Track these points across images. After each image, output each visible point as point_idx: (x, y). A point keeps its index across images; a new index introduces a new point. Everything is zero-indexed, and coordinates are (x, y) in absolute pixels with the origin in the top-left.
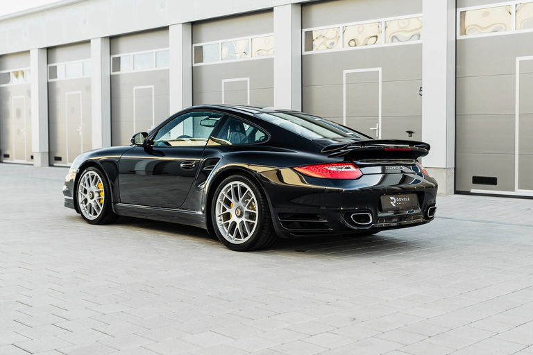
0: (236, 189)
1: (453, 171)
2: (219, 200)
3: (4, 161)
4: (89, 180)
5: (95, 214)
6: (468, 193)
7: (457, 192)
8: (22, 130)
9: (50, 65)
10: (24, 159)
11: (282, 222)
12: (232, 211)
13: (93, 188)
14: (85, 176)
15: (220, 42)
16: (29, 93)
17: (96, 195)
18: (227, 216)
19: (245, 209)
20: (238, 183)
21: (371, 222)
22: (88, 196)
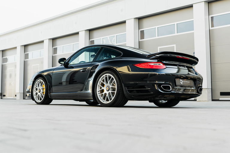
0: (106, 78)
1: (211, 90)
2: (98, 84)
3: (3, 98)
4: (38, 84)
5: (41, 99)
6: (218, 100)
7: (213, 100)
8: (12, 83)
9: (25, 53)
10: (12, 97)
11: (128, 90)
12: (104, 88)
13: (40, 87)
14: (37, 82)
15: (102, 38)
16: (16, 66)
17: (42, 90)
18: (102, 91)
19: (111, 86)
20: (107, 74)
21: (171, 90)
22: (38, 91)
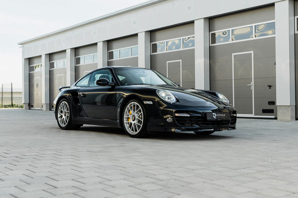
3: (31, 109)
8: (38, 94)
9: (51, 62)
10: (39, 107)
